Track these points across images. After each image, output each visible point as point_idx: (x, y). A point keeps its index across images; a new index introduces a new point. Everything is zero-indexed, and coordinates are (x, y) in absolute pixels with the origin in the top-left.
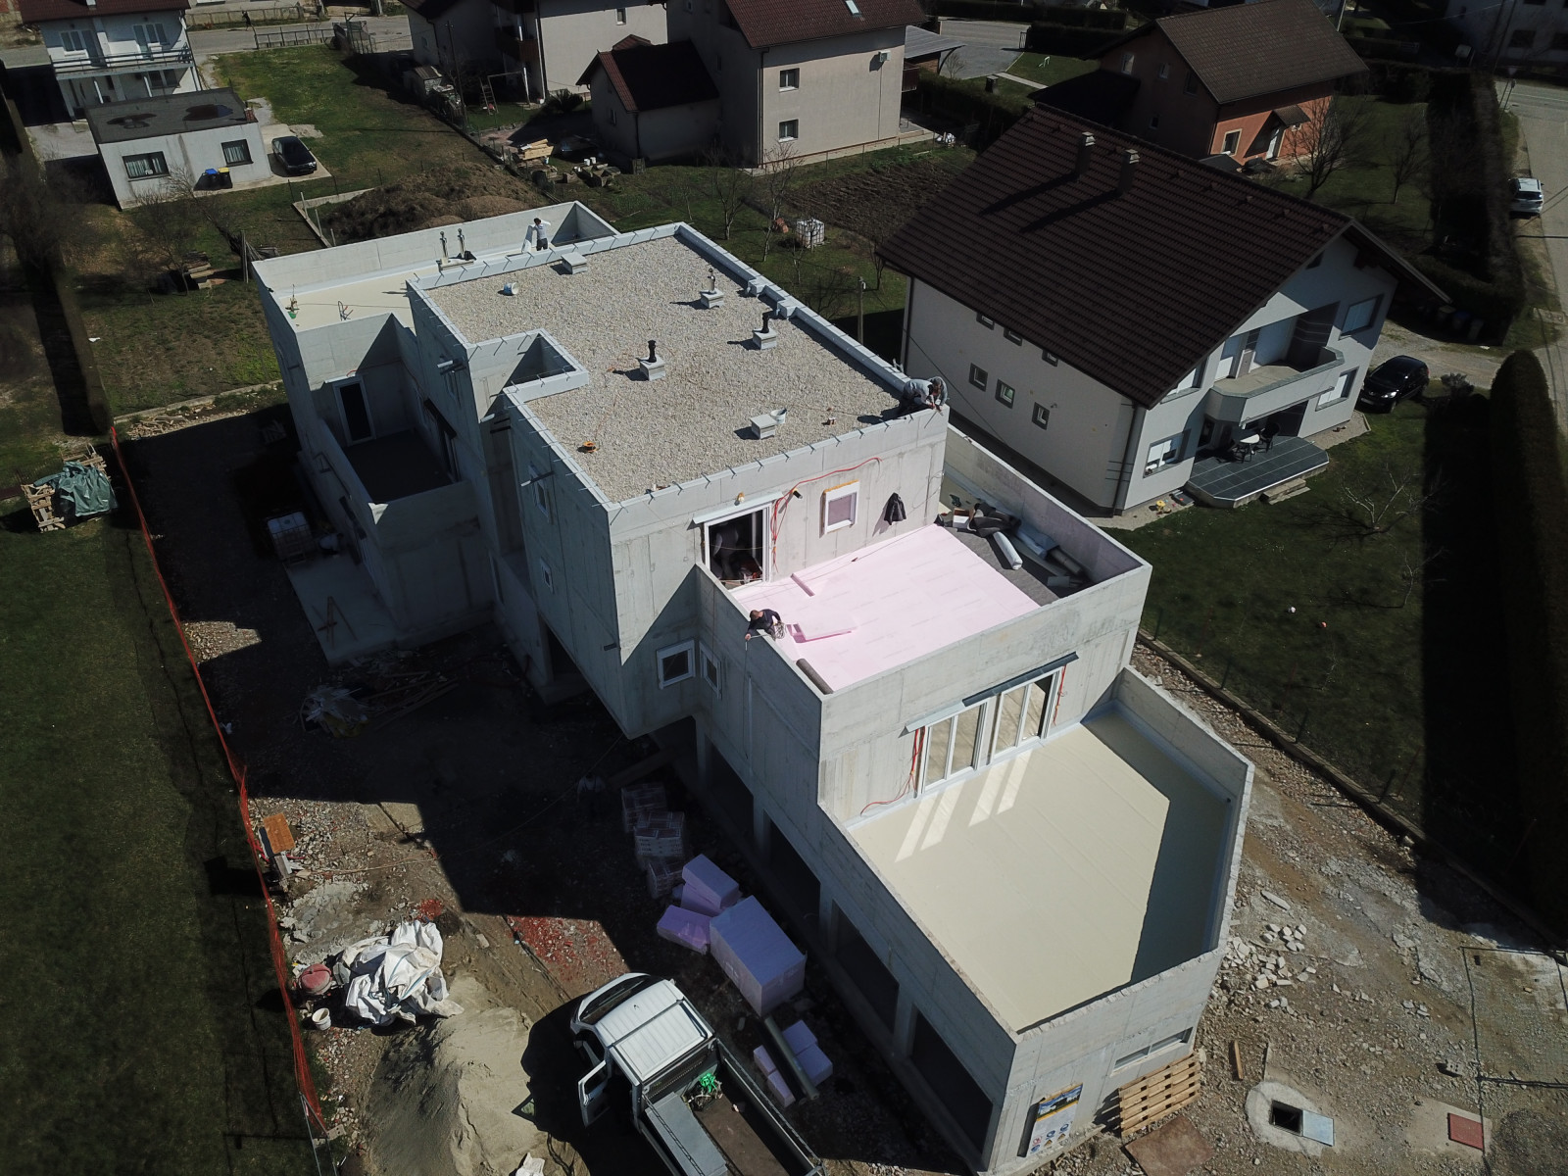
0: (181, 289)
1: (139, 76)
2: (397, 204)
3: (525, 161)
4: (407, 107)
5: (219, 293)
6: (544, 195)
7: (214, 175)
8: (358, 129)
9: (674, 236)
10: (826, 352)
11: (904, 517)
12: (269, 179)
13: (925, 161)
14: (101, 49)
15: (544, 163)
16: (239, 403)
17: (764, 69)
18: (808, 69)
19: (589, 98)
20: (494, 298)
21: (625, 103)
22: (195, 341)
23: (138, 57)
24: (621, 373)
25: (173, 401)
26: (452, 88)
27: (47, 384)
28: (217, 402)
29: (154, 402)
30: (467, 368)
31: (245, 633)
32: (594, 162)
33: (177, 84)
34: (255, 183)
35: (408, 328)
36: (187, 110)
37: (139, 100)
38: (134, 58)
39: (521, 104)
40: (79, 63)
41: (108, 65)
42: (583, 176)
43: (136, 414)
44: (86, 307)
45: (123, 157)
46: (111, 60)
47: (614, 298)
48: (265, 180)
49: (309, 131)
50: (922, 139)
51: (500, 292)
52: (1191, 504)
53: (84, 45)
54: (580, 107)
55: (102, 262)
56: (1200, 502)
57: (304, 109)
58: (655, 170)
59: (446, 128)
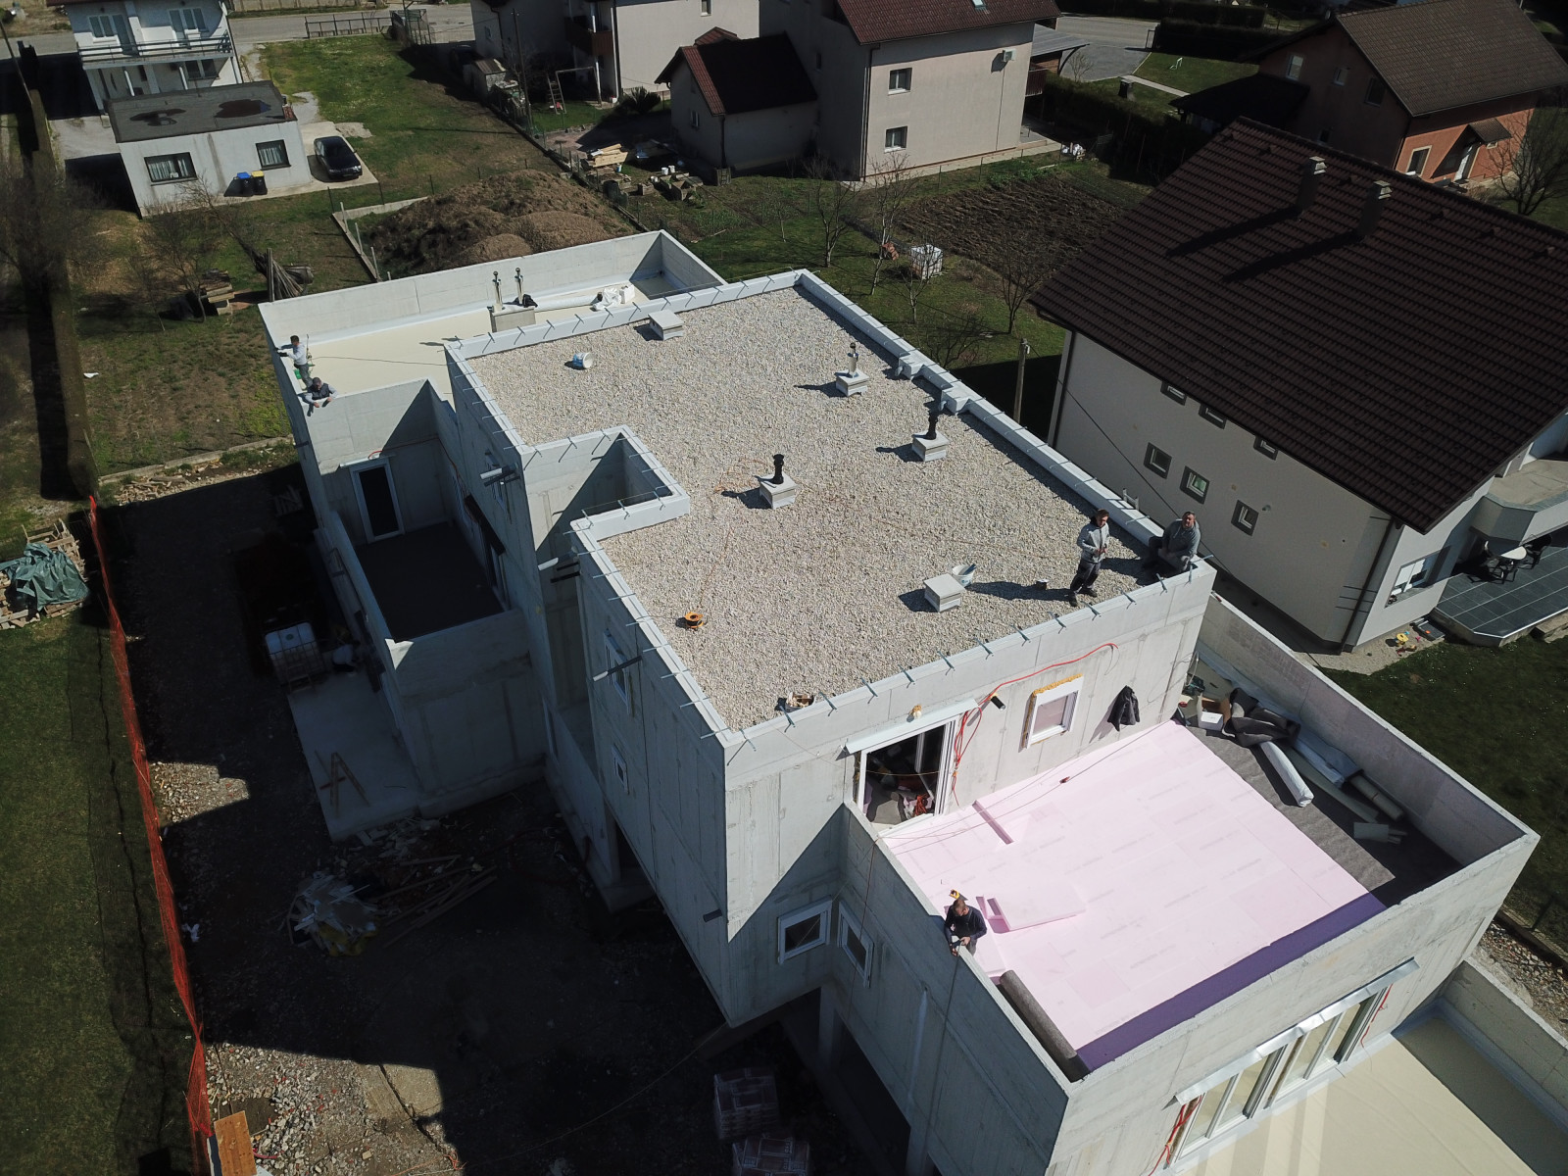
0: (198, 314)
1: (174, 67)
2: (448, 219)
3: (595, 169)
4: (467, 105)
5: (240, 320)
6: (616, 209)
7: (247, 179)
8: (410, 129)
9: (793, 287)
10: (1019, 469)
11: (1138, 720)
12: (308, 185)
13: (1051, 176)
14: (133, 37)
15: (617, 171)
16: (251, 460)
17: (873, 68)
18: (923, 69)
19: (668, 97)
20: (559, 372)
21: (711, 105)
22: (206, 380)
23: (173, 45)
24: (733, 495)
25: (173, 457)
26: (517, 84)
27: (30, 430)
28: (225, 459)
29: (150, 457)
30: (520, 478)
31: (229, 786)
32: (673, 171)
33: (216, 76)
34: (293, 189)
35: (447, 401)
36: (220, 106)
37: (174, 92)
38: (169, 46)
39: (592, 103)
40: (108, 51)
41: (141, 54)
42: (660, 186)
43: (127, 473)
44: (87, 334)
45: (145, 158)
46: (143, 48)
47: (719, 378)
48: (304, 186)
49: (358, 130)
50: (1045, 150)
51: (568, 364)
52: (1441, 639)
53: (114, 30)
54: (656, 108)
55: (112, 280)
56: (1452, 637)
57: (354, 104)
58: (741, 181)
59: (509, 129)
